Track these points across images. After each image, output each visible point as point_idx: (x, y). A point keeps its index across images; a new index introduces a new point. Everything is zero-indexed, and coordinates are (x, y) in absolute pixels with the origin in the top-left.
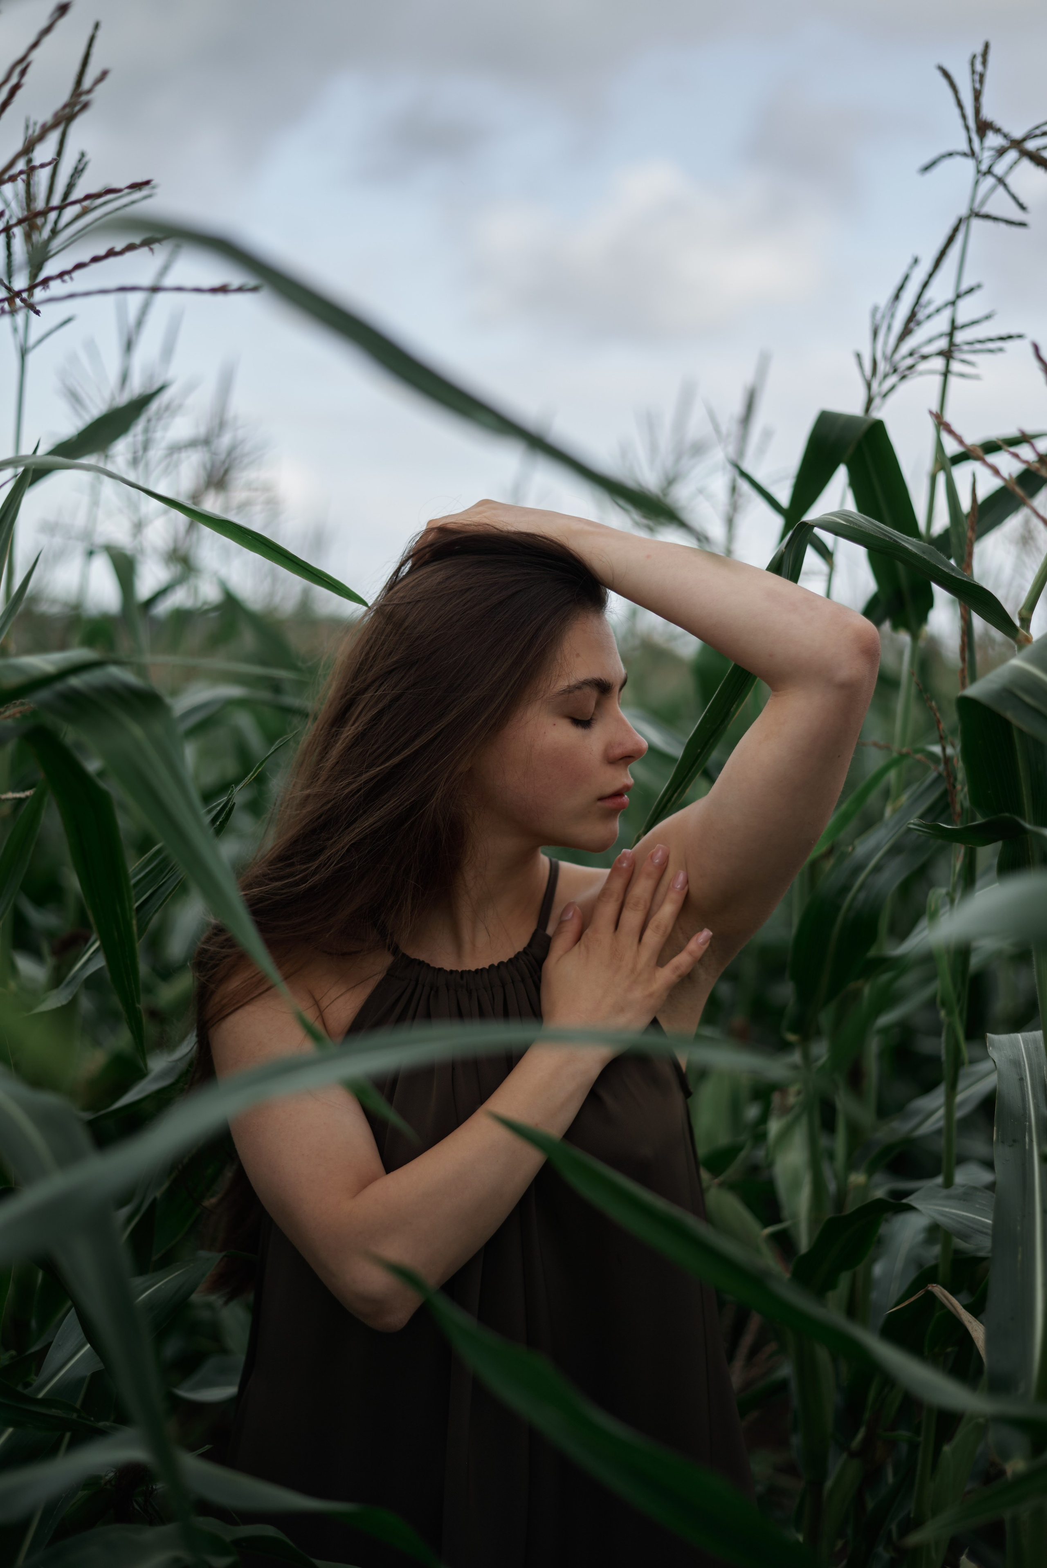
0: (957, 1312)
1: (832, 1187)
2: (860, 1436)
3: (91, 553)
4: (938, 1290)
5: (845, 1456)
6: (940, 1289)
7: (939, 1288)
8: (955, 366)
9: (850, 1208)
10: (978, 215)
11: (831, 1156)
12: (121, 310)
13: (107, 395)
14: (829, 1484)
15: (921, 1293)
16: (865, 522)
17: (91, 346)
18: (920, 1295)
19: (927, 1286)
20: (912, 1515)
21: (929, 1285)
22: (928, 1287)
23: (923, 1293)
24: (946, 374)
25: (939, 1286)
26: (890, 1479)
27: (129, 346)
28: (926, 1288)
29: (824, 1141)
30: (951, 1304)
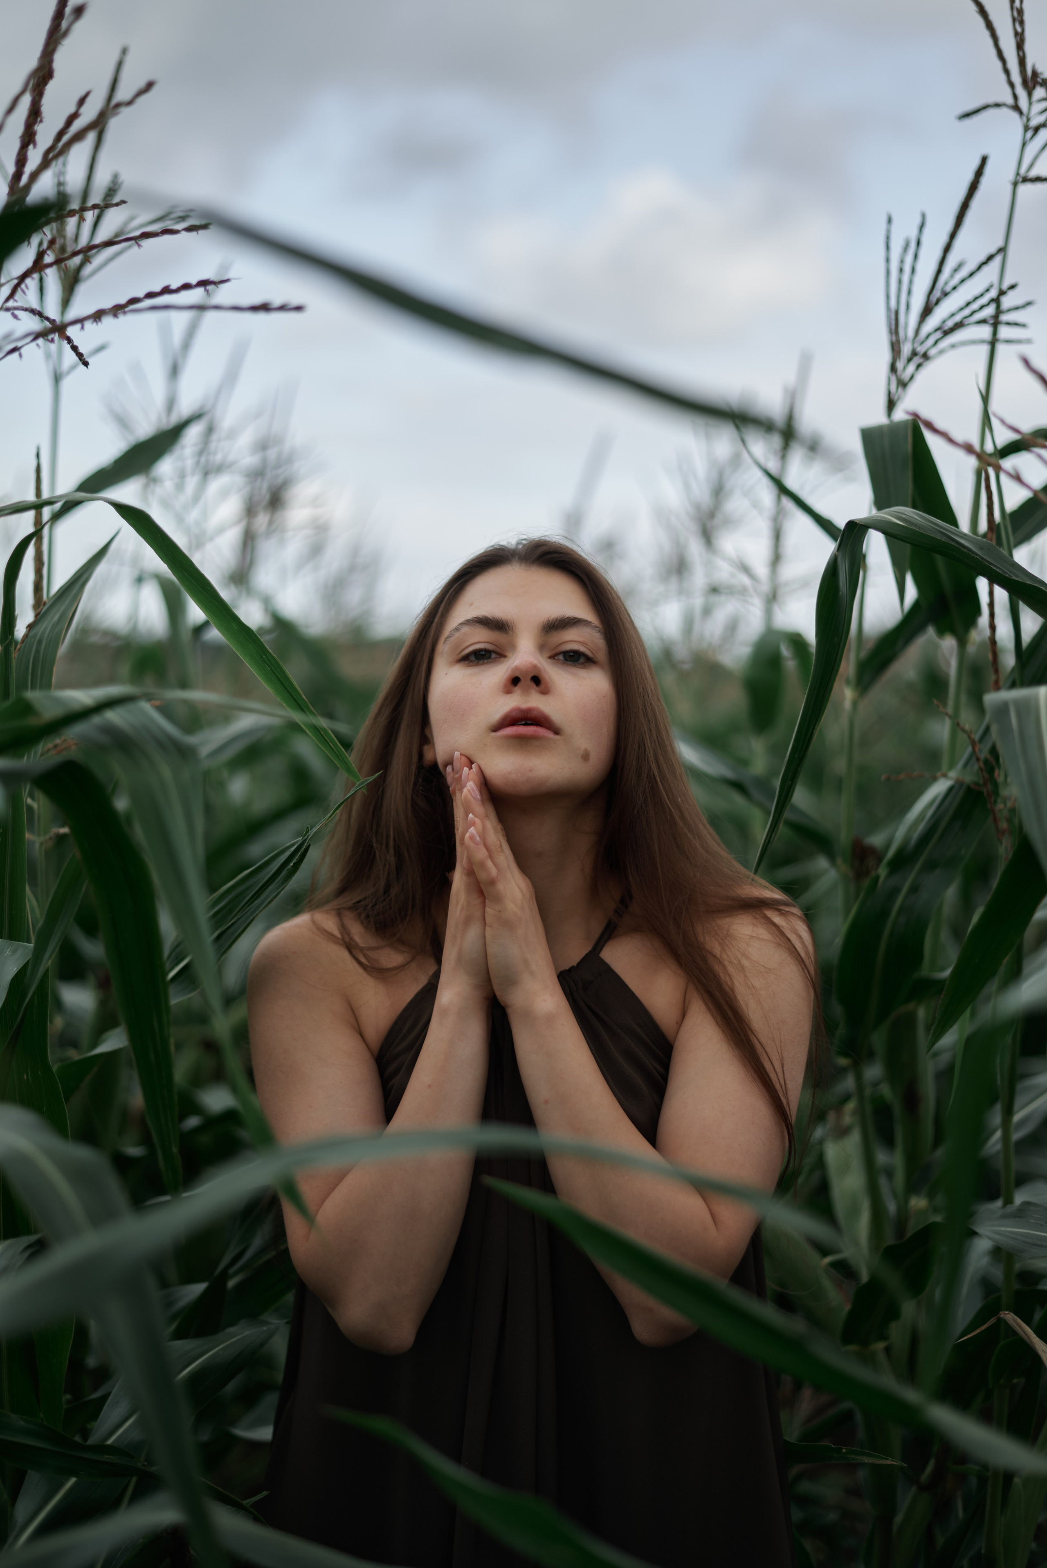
0: (1029, 1338)
1: (892, 1207)
2: (930, 1468)
3: (140, 580)
4: (1010, 1317)
5: (914, 1489)
6: (1013, 1316)
7: (1011, 1315)
8: (1004, 332)
9: (912, 1228)
10: (1025, 180)
11: (889, 1173)
12: (165, 330)
13: (153, 417)
14: (899, 1519)
15: (993, 1321)
16: (919, 519)
17: (136, 370)
18: (992, 1323)
19: (999, 1313)
20: (983, 1552)
21: (1001, 1312)
22: (1001, 1315)
23: (995, 1321)
24: (993, 343)
25: (1011, 1313)
26: (961, 1514)
27: (174, 371)
28: (998, 1315)
29: (882, 1157)
30: (1024, 1332)
